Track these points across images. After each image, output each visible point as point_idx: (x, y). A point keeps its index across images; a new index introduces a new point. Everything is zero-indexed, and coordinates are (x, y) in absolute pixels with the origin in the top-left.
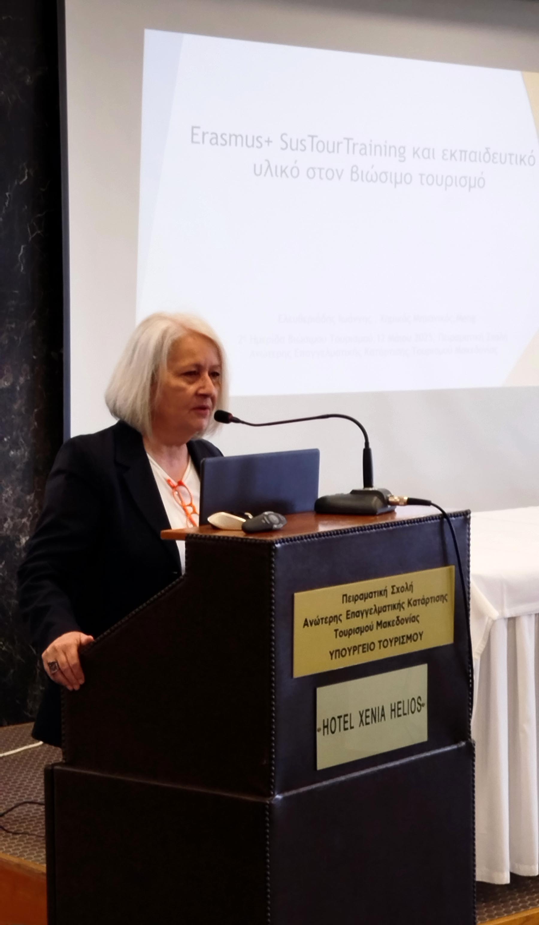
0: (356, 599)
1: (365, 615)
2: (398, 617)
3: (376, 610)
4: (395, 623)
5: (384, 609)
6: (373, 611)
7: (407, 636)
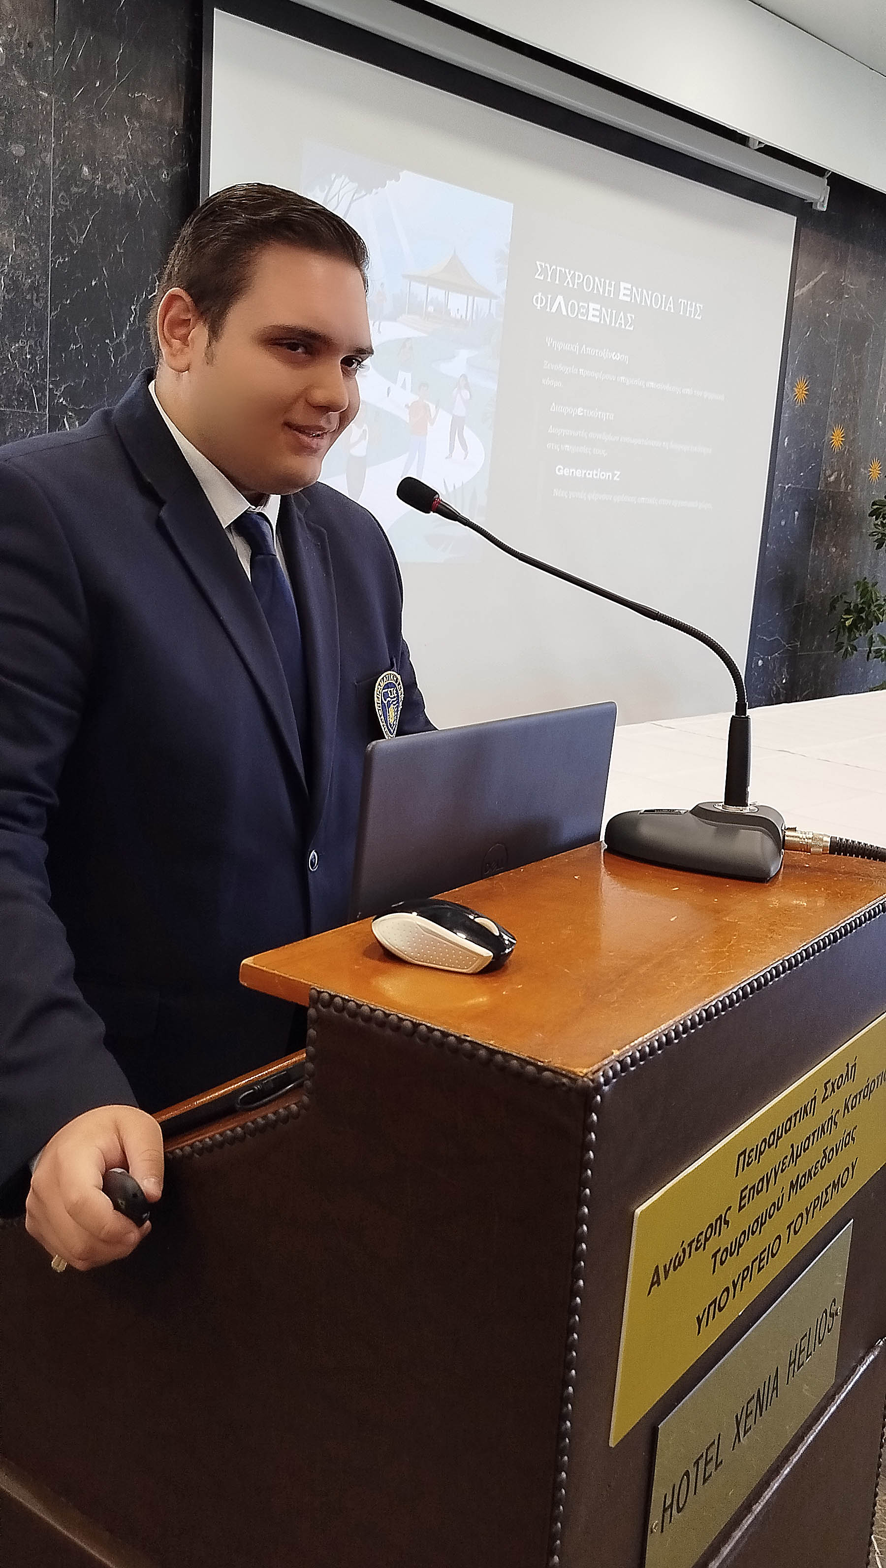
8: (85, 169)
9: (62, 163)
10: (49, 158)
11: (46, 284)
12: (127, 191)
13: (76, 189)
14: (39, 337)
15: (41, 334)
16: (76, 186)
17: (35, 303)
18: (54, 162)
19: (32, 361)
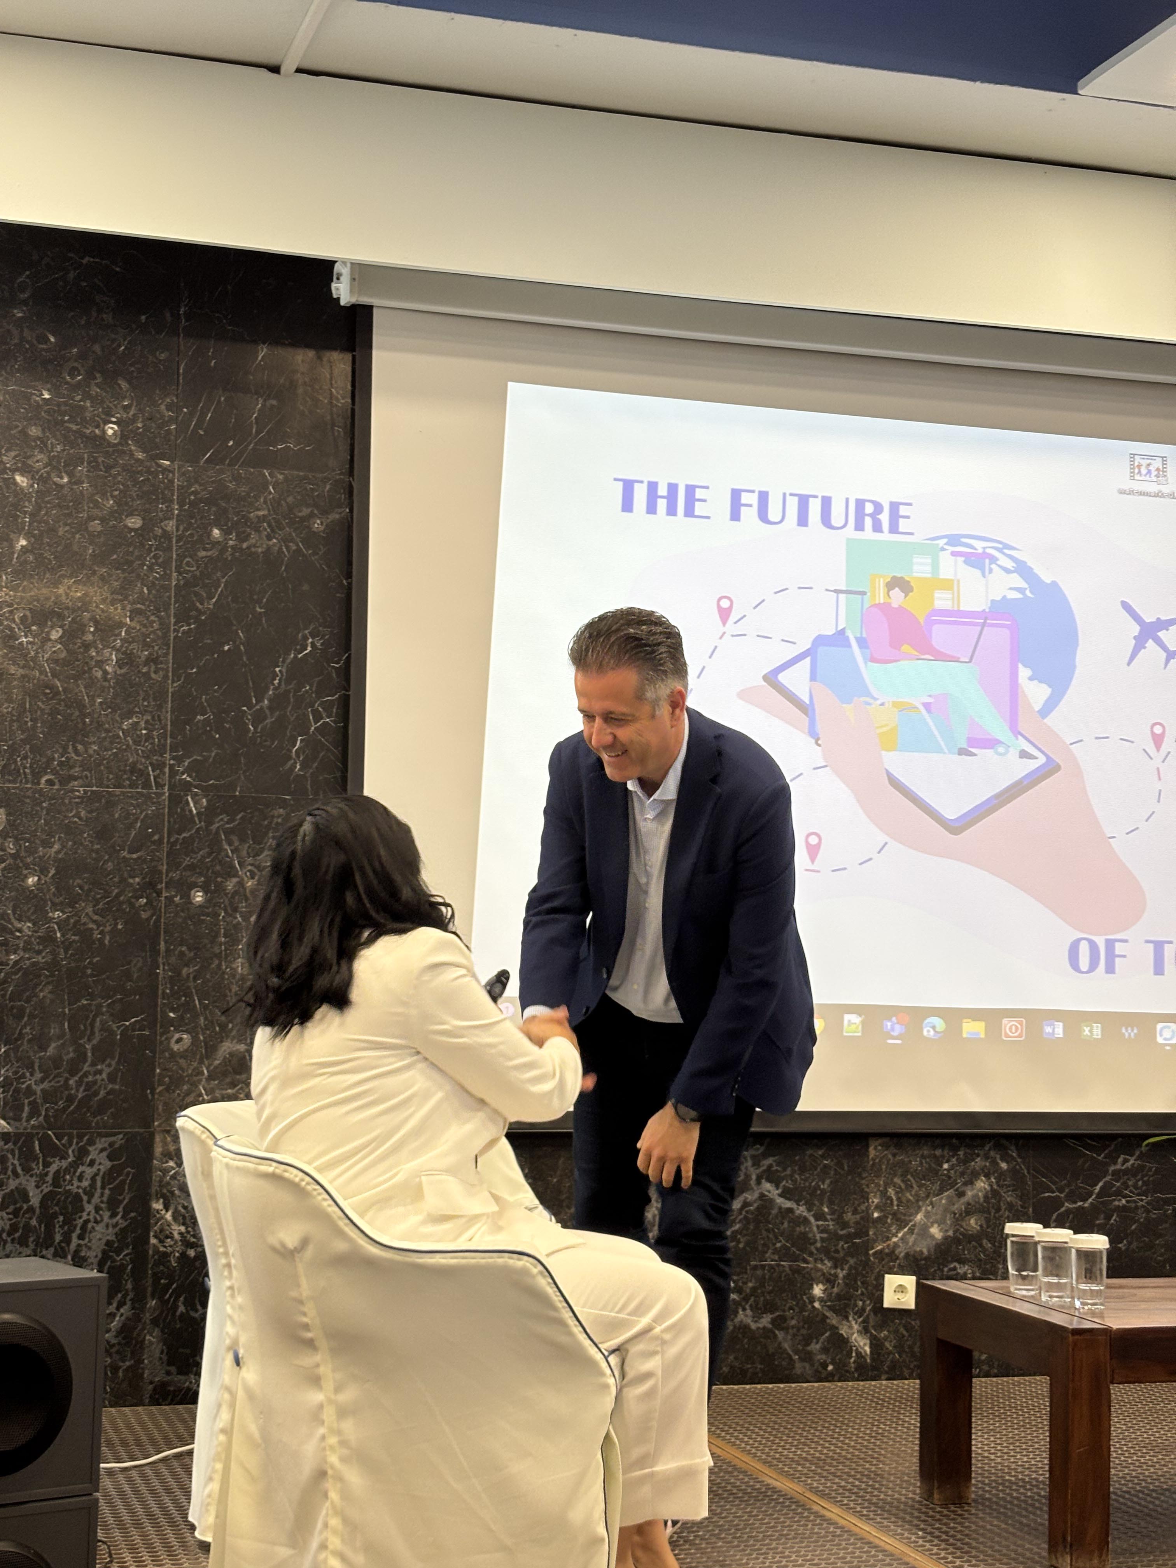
8: (216, 532)
9: (186, 530)
10: (170, 525)
11: (166, 655)
12: (269, 548)
13: (203, 553)
14: (157, 710)
15: (160, 707)
16: (205, 549)
17: (153, 675)
18: (177, 530)
19: (149, 737)
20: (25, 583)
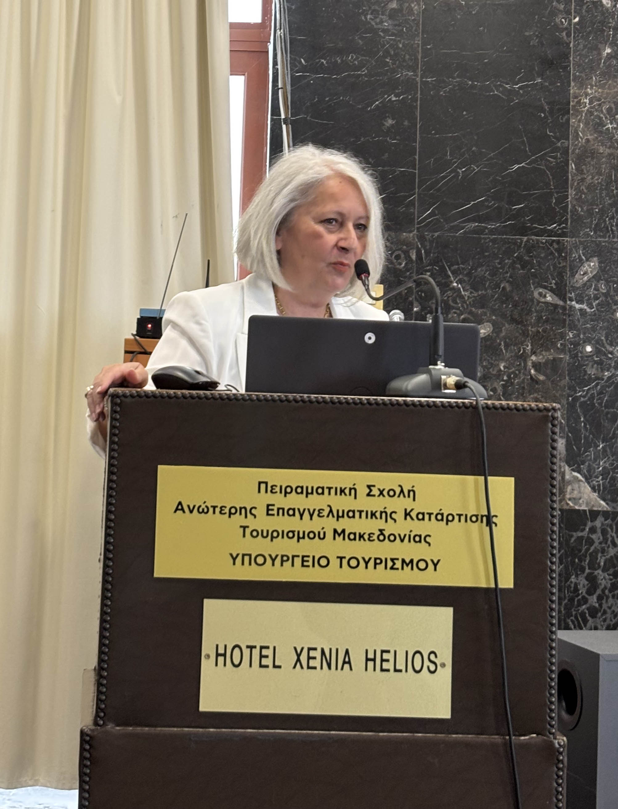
0: (286, 491)
1: (306, 515)
2: (381, 531)
3: (331, 511)
4: (375, 537)
5: (351, 514)
6: (325, 513)
7: (403, 561)
20: (610, 82)
